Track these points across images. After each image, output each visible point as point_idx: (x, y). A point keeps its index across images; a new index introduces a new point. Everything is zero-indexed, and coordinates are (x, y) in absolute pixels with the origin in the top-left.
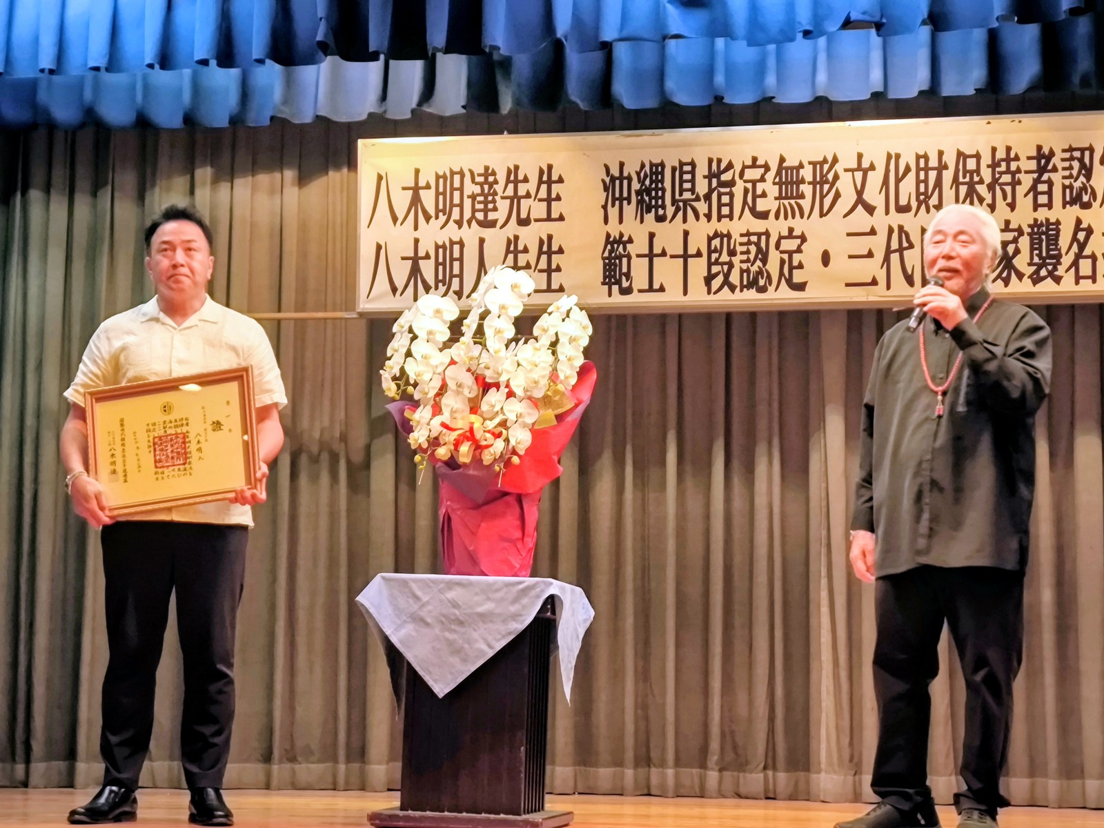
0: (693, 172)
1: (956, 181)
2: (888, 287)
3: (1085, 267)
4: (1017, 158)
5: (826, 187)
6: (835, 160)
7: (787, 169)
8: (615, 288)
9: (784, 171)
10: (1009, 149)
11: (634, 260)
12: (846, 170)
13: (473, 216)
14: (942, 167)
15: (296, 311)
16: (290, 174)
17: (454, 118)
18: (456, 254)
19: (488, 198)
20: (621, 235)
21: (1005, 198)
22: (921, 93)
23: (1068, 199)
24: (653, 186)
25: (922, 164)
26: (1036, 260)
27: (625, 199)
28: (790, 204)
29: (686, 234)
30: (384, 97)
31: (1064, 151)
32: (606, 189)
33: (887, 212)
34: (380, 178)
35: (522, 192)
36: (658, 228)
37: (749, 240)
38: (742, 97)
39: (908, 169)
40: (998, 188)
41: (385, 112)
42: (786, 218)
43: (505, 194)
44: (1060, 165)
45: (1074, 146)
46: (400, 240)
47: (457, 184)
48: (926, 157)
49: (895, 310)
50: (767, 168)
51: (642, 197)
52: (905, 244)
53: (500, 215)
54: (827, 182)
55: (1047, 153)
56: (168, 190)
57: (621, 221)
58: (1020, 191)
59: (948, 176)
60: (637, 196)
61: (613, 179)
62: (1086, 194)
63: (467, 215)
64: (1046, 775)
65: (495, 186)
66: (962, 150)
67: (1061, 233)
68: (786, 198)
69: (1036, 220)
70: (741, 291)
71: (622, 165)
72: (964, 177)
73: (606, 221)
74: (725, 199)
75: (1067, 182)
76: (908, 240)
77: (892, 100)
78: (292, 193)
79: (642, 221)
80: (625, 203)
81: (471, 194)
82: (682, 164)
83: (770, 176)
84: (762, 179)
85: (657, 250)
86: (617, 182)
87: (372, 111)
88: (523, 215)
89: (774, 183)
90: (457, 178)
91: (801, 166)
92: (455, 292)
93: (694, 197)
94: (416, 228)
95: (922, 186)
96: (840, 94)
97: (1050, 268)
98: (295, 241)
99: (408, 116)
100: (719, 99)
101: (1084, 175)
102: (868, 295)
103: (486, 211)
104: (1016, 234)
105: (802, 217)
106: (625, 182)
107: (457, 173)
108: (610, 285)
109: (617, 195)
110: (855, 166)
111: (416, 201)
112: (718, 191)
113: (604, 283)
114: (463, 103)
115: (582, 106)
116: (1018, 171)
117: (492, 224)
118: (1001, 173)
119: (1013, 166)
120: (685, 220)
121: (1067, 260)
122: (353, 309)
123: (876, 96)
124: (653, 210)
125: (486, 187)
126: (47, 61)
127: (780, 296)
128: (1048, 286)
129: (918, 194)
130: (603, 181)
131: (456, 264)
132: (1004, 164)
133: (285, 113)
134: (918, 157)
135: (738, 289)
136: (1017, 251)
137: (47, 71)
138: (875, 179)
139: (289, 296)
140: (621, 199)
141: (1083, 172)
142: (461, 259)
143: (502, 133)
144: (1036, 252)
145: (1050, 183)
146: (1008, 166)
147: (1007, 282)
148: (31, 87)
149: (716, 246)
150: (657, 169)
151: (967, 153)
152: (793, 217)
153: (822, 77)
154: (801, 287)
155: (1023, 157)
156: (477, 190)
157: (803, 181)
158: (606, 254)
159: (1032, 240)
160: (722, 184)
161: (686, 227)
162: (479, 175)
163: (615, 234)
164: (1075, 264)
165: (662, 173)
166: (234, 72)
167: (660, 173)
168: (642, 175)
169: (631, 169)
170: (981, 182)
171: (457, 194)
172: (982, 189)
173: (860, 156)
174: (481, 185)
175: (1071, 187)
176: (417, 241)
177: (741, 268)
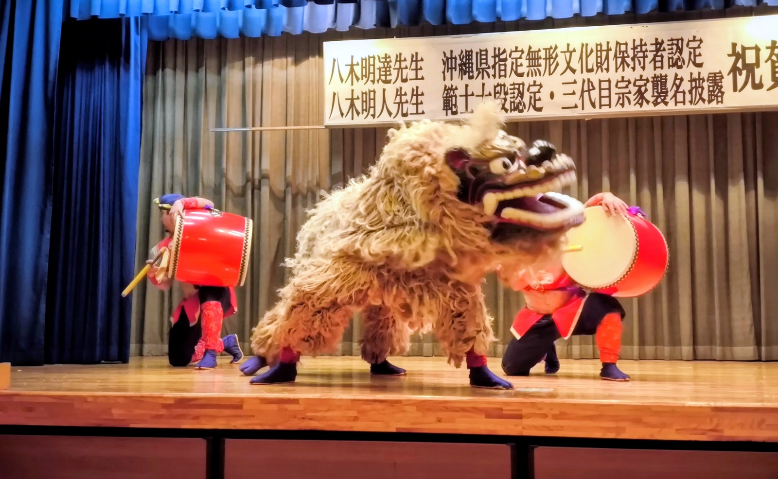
0: (486, 55)
1: (616, 57)
2: (583, 109)
3: (680, 97)
4: (645, 45)
5: (552, 61)
6: (556, 47)
7: (532, 52)
8: (449, 112)
9: (531, 53)
10: (641, 40)
11: (458, 98)
12: (561, 52)
13: (380, 78)
14: (609, 50)
15: (294, 126)
16: (290, 59)
17: (370, 30)
18: (372, 97)
19: (387, 70)
20: (452, 86)
21: (640, 64)
22: (598, 13)
23: (671, 64)
24: (467, 62)
25: (599, 49)
26: (656, 94)
27: (454, 68)
28: (534, 69)
29: (483, 85)
30: (335, 20)
31: (669, 40)
32: (444, 64)
33: (582, 72)
34: (334, 60)
35: (403, 66)
36: (470, 82)
37: (514, 87)
38: (511, 17)
39: (592, 51)
40: (636, 59)
41: (336, 28)
42: (532, 76)
43: (396, 67)
44: (667, 47)
45: (674, 38)
46: (344, 90)
47: (372, 63)
48: (601, 45)
49: (586, 120)
50: (522, 52)
51: (462, 67)
52: (591, 88)
53: (393, 78)
54: (552, 58)
55: (660, 42)
56: (233, 68)
57: (452, 79)
58: (648, 60)
59: (612, 54)
60: (459, 67)
61: (448, 59)
62: (680, 61)
63: (377, 77)
64: (663, 345)
65: (390, 63)
66: (618, 41)
67: (668, 81)
68: (532, 66)
69: (655, 75)
70: (511, 112)
71: (452, 52)
72: (620, 54)
73: (444, 80)
74: (502, 67)
75: (670, 56)
76: (593, 86)
77: (584, 17)
78: (292, 69)
79: (462, 79)
80: (454, 70)
81: (378, 67)
82: (481, 51)
83: (524, 56)
84: (521, 58)
85: (469, 93)
86: (450, 60)
87: (330, 27)
88: (404, 77)
89: (526, 59)
90: (372, 60)
91: (539, 50)
92: (372, 115)
93: (487, 67)
94: (352, 85)
95: (599, 59)
96: (558, 16)
97: (662, 98)
98: (293, 91)
99: (348, 30)
100: (499, 19)
101: (679, 52)
102: (573, 113)
103: (386, 75)
104: (645, 82)
105: (540, 75)
106: (454, 60)
107: (372, 57)
108: (447, 110)
109: (450, 66)
110: (566, 50)
111: (352, 71)
112: (499, 64)
113: (444, 109)
114: (374, 24)
115: (433, 23)
116: (646, 51)
117: (389, 82)
118: (638, 52)
119: (644, 48)
120: (483, 78)
121: (671, 94)
122: (323, 124)
123: (576, 15)
124: (467, 73)
125: (386, 64)
126: (174, 7)
127: (530, 114)
128: (661, 107)
129: (597, 63)
130: (443, 60)
131: (372, 102)
132: (639, 48)
133: (289, 29)
134: (597, 45)
135: (509, 111)
136: (646, 90)
137: (174, 12)
138: (576, 56)
139: (291, 119)
140: (452, 68)
141: (678, 51)
142: (374, 99)
143: (393, 38)
144: (656, 90)
145: (662, 56)
146: (641, 49)
147: (641, 105)
148: (166, 19)
149: (498, 91)
150: (469, 53)
151: (621, 42)
152: (536, 75)
153: (549, 8)
154: (540, 109)
155: (648, 44)
156: (381, 65)
157: (540, 58)
158: (445, 95)
159: (653, 84)
160: (500, 60)
161: (483, 81)
162: (382, 58)
163: (449, 85)
164: (675, 96)
165: (471, 55)
166: (263, 11)
167: (470, 55)
168: (462, 56)
169: (456, 54)
170: (628, 56)
171: (372, 67)
172: (629, 60)
173: (568, 45)
174: (383, 63)
175: (672, 58)
176: (353, 91)
177: (510, 101)
